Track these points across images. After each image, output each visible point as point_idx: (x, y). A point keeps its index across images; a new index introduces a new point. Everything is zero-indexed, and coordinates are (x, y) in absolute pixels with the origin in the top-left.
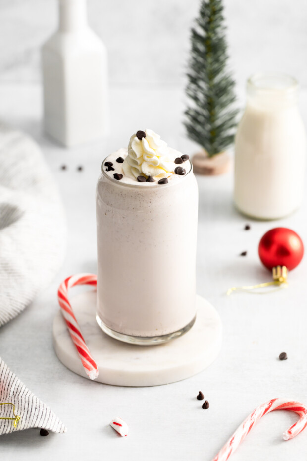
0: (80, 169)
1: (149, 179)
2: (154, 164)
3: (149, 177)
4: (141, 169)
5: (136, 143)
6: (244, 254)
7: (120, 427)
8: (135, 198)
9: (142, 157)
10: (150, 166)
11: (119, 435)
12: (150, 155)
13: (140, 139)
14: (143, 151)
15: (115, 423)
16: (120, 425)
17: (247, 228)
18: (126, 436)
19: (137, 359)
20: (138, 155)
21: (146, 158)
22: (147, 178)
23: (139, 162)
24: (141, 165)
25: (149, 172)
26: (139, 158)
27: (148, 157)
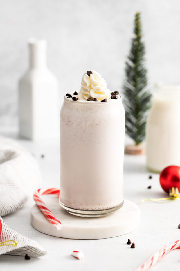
0: (43, 156)
1: (95, 100)
2: (98, 91)
3: (95, 99)
4: (90, 94)
5: (87, 78)
6: (150, 188)
7: (78, 253)
8: (86, 111)
9: (90, 86)
10: (96, 92)
11: (77, 258)
12: (95, 85)
13: (89, 75)
14: (91, 82)
15: (74, 252)
16: (78, 252)
17: (150, 178)
18: (82, 259)
19: (87, 223)
20: (88, 85)
21: (92, 86)
22: (94, 100)
23: (88, 89)
24: (89, 92)
25: (95, 96)
26: (88, 87)
27: (94, 86)
